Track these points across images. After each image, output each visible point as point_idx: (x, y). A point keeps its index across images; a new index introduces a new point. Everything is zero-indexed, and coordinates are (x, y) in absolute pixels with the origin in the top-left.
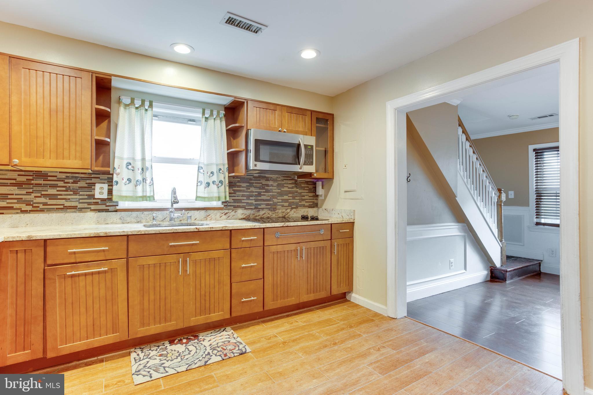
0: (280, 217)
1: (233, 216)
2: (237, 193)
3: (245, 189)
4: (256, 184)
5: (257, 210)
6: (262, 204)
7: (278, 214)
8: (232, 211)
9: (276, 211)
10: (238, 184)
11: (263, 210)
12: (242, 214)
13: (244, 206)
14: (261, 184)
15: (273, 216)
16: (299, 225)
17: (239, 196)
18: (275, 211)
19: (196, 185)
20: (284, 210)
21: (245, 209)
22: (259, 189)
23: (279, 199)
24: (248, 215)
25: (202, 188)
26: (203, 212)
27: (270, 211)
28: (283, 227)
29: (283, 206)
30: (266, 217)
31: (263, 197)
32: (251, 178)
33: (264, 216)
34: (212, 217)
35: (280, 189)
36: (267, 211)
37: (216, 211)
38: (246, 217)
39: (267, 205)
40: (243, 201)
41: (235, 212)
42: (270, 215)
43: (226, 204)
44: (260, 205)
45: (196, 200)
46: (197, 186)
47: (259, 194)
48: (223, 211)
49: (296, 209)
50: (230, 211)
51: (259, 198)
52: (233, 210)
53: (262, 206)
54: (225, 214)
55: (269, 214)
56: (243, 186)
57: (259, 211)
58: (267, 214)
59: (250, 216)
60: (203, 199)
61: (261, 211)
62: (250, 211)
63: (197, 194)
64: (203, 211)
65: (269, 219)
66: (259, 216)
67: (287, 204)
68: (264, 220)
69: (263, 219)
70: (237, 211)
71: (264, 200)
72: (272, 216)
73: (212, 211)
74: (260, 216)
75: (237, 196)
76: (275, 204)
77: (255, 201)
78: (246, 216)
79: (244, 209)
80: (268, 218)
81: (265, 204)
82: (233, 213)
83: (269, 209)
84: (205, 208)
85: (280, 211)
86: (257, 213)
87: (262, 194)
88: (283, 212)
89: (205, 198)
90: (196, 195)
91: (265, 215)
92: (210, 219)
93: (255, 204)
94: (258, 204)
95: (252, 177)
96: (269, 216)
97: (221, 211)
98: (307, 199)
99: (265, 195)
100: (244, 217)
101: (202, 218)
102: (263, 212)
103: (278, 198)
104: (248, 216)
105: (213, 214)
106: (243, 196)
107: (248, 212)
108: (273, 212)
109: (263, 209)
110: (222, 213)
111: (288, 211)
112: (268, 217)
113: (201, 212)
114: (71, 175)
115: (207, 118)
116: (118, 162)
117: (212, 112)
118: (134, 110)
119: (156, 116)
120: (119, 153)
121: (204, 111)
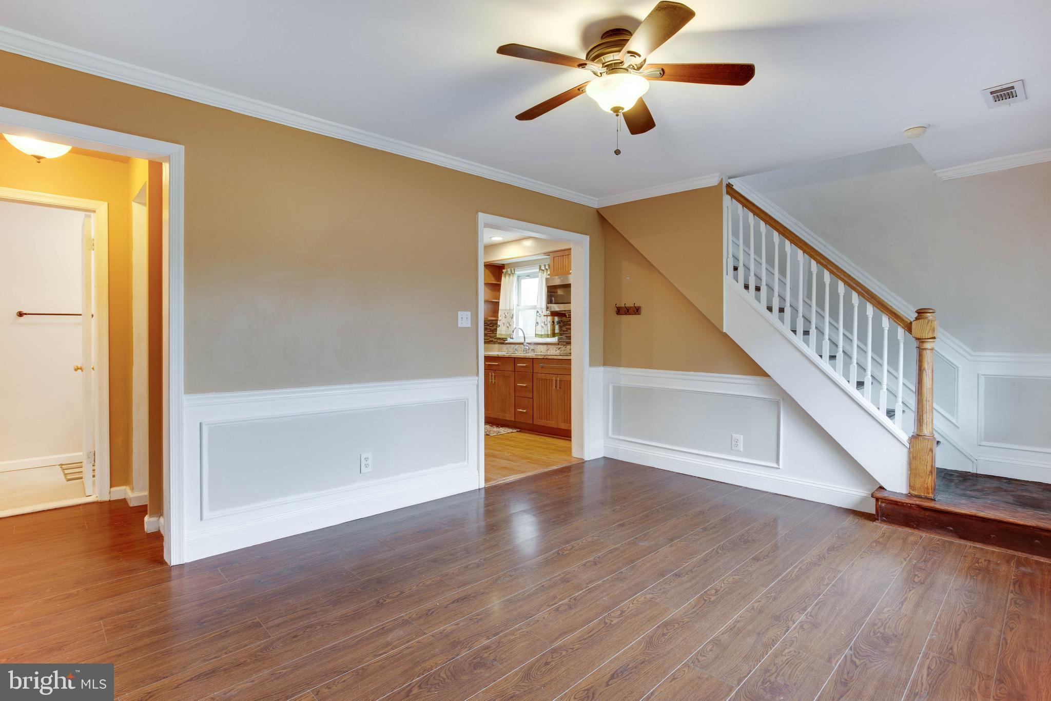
19: (535, 325)
25: (539, 327)
28: (543, 359)
37: (553, 346)
45: (536, 337)
50: (562, 346)
52: (564, 346)
60: (541, 336)
70: (566, 346)
73: (551, 346)
82: (564, 348)
84: (547, 343)
89: (542, 335)
90: (536, 333)
92: (549, 350)
114: (491, 322)
115: (543, 270)
116: (500, 313)
117: (545, 266)
118: (507, 277)
119: (528, 276)
120: (501, 307)
121: (540, 267)
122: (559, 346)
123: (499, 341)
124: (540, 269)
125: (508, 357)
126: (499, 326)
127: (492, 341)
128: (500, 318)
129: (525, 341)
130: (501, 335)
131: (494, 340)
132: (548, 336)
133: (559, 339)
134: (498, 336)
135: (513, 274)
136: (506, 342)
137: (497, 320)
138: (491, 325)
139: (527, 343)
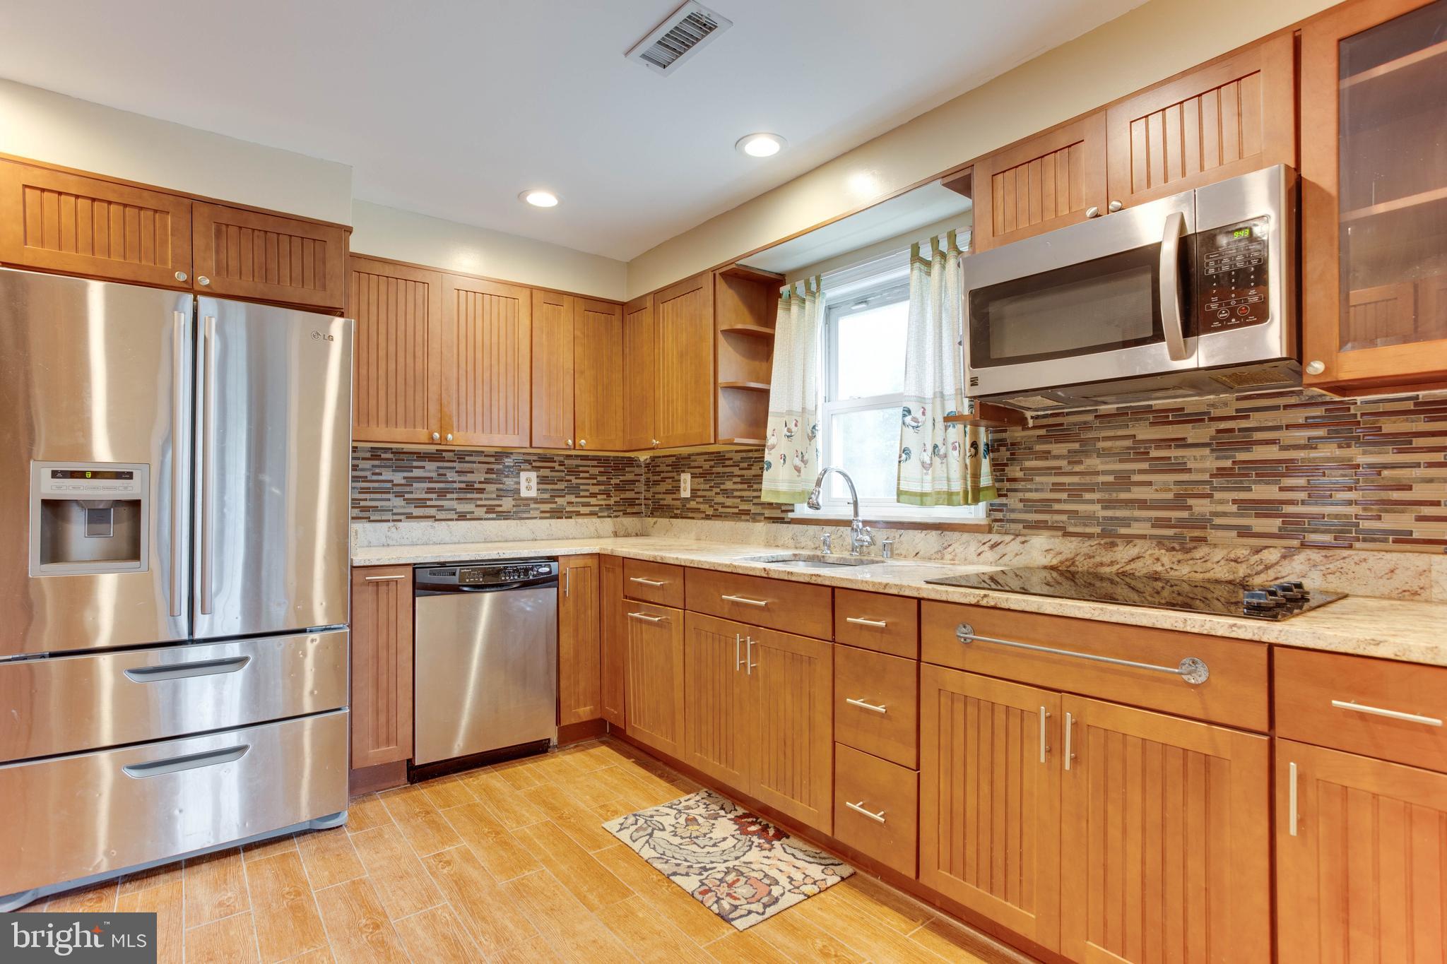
0: (1217, 582)
1: (1017, 555)
2: (1038, 479)
3: (1063, 463)
4: (1108, 444)
5: (1102, 542)
6: (1137, 520)
7: (1209, 565)
8: (1012, 537)
9: (1198, 554)
10: (1038, 447)
11: (1128, 543)
12: (1046, 551)
13: (1062, 525)
14: (1128, 443)
15: (1177, 573)
16: (1047, 612)
17: (1042, 490)
18: (1188, 551)
19: (898, 460)
20: (1242, 552)
21: (1066, 534)
22: (1121, 461)
23: (1222, 502)
24: (1070, 556)
25: (913, 467)
26: (933, 534)
27: (1163, 551)
28: (977, 606)
29: (1245, 532)
30: (1145, 571)
31: (1138, 493)
32: (1085, 423)
33: (1133, 566)
34: (957, 550)
35: (1227, 458)
36: (1150, 548)
37: (966, 536)
38: (1062, 563)
39: (1158, 523)
40: (1056, 507)
41: (1023, 543)
42: (1163, 565)
43: (999, 515)
44: (1126, 522)
45: (898, 501)
46: (900, 462)
47: (1124, 481)
48: (987, 537)
50: (1008, 538)
51: (1123, 496)
52: (1017, 536)
53: (1136, 529)
54: (992, 547)
55: (1158, 559)
56: (1055, 452)
57: (1113, 545)
58: (1149, 562)
59: (1077, 563)
60: (921, 498)
61: (1120, 548)
62: (1075, 543)
63: (899, 484)
64: (934, 533)
65: (1159, 584)
66: (1112, 563)
67: (1274, 525)
68: (1133, 583)
69: (1128, 580)
70: (1027, 538)
71: (1143, 504)
72: (1172, 573)
73: (956, 535)
74: (1118, 566)
75: (1036, 490)
76: (1202, 523)
77: (1104, 508)
78: (1060, 558)
79: (1060, 533)
80: (1156, 579)
81: (1149, 519)
82: (1015, 546)
83: (1160, 542)
84: (940, 524)
85: (1218, 554)
86: (1103, 552)
87: (1136, 478)
88: (1235, 561)
89: (923, 495)
90: (898, 488)
91: (1137, 565)
92: (949, 557)
93: (1104, 518)
94: (1117, 518)
95: (1090, 418)
96: (1159, 568)
97: (980, 537)
99: (1150, 484)
100: (1055, 562)
101: (933, 552)
102: (1133, 551)
103: (1217, 495)
104: (1067, 560)
105: (958, 543)
106: (1057, 488)
107: (1069, 545)
108: (1180, 556)
109: (1129, 539)
110: (984, 544)
111: (1272, 556)
112: (1156, 572)
113: (928, 536)
114: (744, 455)
115: (928, 264)
116: (772, 422)
117: (935, 242)
118: (795, 309)
119: (863, 300)
120: (774, 405)
121: (915, 249)
122: (995, 538)
123: (768, 513)
124: (915, 257)
125: (807, 579)
126: (769, 465)
127: (747, 512)
128: (771, 440)
129: (856, 513)
130: (777, 493)
131: (754, 509)
132: (948, 498)
133: (992, 509)
134: (765, 498)
135: (813, 294)
136: (791, 515)
137: (761, 449)
138: (745, 465)
139: (865, 523)
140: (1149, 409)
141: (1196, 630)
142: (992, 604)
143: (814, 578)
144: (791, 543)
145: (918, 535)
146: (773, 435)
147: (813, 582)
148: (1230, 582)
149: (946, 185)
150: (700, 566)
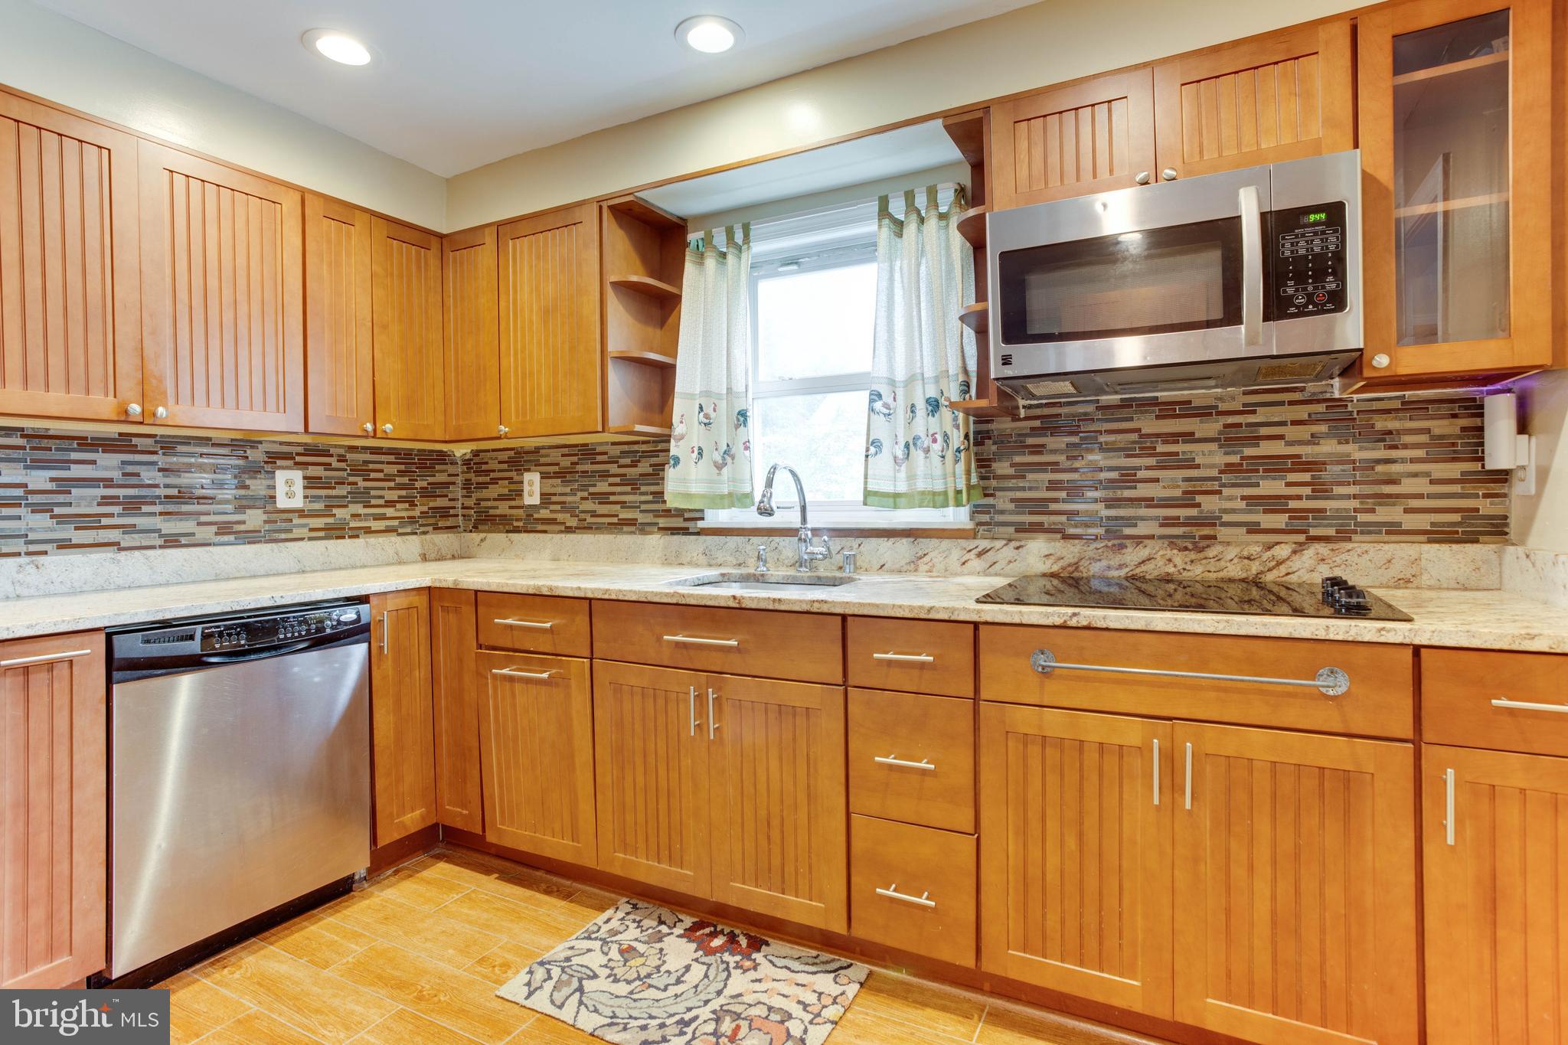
0: (1231, 580)
1: (1010, 562)
2: (1030, 476)
3: (1061, 458)
4: (1111, 438)
5: (1110, 544)
6: (1143, 519)
7: (1223, 563)
8: (1004, 542)
9: (1211, 552)
10: (1030, 441)
11: (1138, 544)
12: (1046, 556)
13: (1060, 527)
14: (1134, 437)
15: (1189, 574)
17: (1037, 489)
18: (1201, 550)
19: (864, 454)
20: (1255, 549)
21: (1066, 537)
22: (1128, 456)
23: (1231, 498)
24: (1073, 561)
25: (883, 463)
26: (904, 544)
27: (1175, 551)
29: (1254, 529)
30: (1156, 573)
31: (1143, 491)
32: (1085, 414)
33: (1143, 568)
34: (935, 560)
35: (1235, 453)
36: (1161, 548)
37: (946, 544)
38: (1064, 569)
39: (1168, 522)
40: (1053, 507)
41: (1017, 548)
42: (1175, 566)
43: (986, 518)
44: (1131, 522)
45: (865, 504)
46: (867, 456)
47: (1128, 478)
48: (972, 544)
49: (1331, 546)
50: (998, 544)
51: (1127, 493)
52: (1010, 540)
53: (1142, 529)
54: (980, 555)
55: (1170, 560)
56: (1050, 446)
57: (1122, 547)
58: (1161, 563)
59: (1081, 568)
60: (894, 500)
61: (1129, 550)
62: (1078, 547)
63: (866, 483)
64: (904, 540)
65: (1171, 587)
66: (1121, 567)
67: (1280, 520)
68: (1144, 586)
69: (1138, 584)
70: (1022, 543)
71: (1149, 502)
72: (1185, 574)
73: (934, 542)
74: (1127, 570)
75: (1030, 489)
76: (1211, 521)
77: (1107, 507)
78: (1061, 563)
79: (1059, 536)
80: (1168, 581)
81: (1157, 518)
82: (1008, 552)
83: (1172, 541)
84: (911, 529)
85: (1232, 552)
86: (1111, 554)
87: (1141, 474)
88: (1248, 558)
89: (896, 496)
90: (865, 488)
91: (1148, 567)
92: (926, 567)
93: (1108, 518)
94: (1122, 518)
95: (1090, 408)
96: (1171, 569)
97: (963, 542)
98: (1420, 496)
99: (1157, 480)
100: (1055, 568)
101: (903, 562)
102: (1144, 553)
103: (1226, 491)
104: (1069, 565)
105: (937, 551)
106: (1053, 486)
107: (1072, 548)
108: (1193, 555)
109: (1139, 540)
110: (970, 551)
111: (1283, 551)
112: (1168, 574)
113: (897, 544)
114: (626, 448)
115: (900, 224)
116: (679, 407)
117: (910, 197)
118: (711, 263)
119: (793, 261)
120: (681, 384)
121: (884, 203)
122: (984, 544)
123: (663, 522)
124: (884, 212)
125: (805, 607)
126: (677, 460)
127: (632, 522)
128: (678, 429)
129: (804, 520)
130: (688, 496)
131: (642, 518)
132: (937, 499)
133: (976, 511)
134: (672, 502)
135: (739, 249)
136: (700, 524)
138: (628, 461)
139: (816, 532)
140: (1155, 402)
141: (1340, 637)
142: (1085, 623)
143: (816, 605)
144: (702, 559)
145: (884, 544)
146: (682, 422)
147: (815, 610)
148: (1243, 580)
149: (946, 127)
150: (621, 597)
